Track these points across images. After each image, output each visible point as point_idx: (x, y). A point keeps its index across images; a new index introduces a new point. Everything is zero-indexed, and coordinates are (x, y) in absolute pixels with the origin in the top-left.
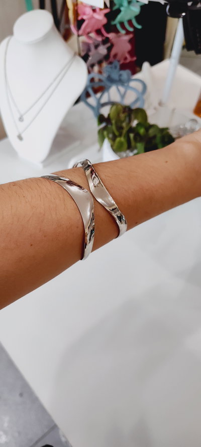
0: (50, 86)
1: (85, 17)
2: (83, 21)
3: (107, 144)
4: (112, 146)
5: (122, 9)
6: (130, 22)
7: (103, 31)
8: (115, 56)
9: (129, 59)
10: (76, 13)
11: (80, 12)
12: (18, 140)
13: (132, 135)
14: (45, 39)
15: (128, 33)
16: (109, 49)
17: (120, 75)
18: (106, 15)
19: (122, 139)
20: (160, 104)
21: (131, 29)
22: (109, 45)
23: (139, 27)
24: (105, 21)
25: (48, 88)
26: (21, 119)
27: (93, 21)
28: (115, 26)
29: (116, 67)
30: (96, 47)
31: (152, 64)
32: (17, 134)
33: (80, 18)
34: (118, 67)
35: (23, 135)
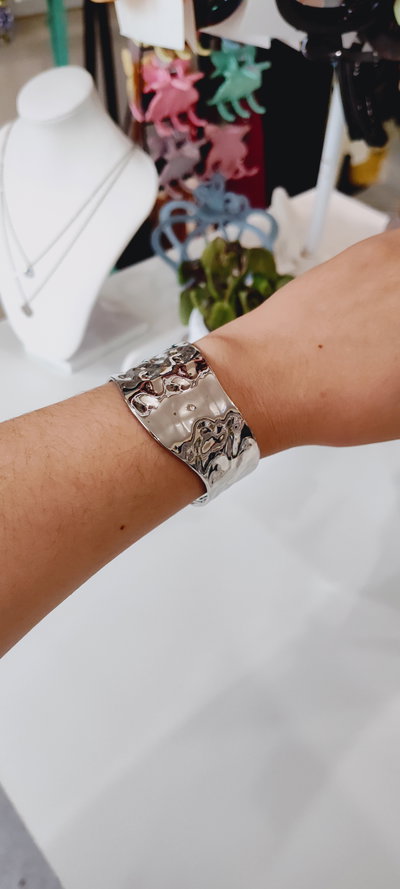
0: (85, 205)
1: (155, 86)
2: (153, 93)
3: (196, 317)
4: (206, 321)
5: (227, 74)
6: (244, 102)
7: (193, 117)
8: (217, 165)
9: (243, 172)
10: (140, 80)
11: (146, 77)
12: (22, 316)
13: (243, 295)
14: (77, 116)
15: (239, 121)
16: (205, 150)
17: (228, 201)
18: (197, 85)
19: (226, 305)
20: (304, 254)
21: (245, 115)
22: (203, 142)
23: (260, 110)
24: (194, 96)
25: (80, 212)
26: (29, 272)
27: (172, 95)
28: (215, 108)
29: (217, 187)
30: (179, 145)
31: (293, 192)
32: (21, 303)
33: (147, 90)
34: (222, 186)
35: (33, 306)
